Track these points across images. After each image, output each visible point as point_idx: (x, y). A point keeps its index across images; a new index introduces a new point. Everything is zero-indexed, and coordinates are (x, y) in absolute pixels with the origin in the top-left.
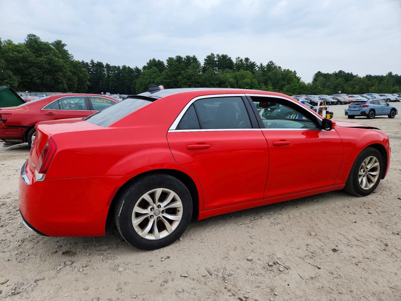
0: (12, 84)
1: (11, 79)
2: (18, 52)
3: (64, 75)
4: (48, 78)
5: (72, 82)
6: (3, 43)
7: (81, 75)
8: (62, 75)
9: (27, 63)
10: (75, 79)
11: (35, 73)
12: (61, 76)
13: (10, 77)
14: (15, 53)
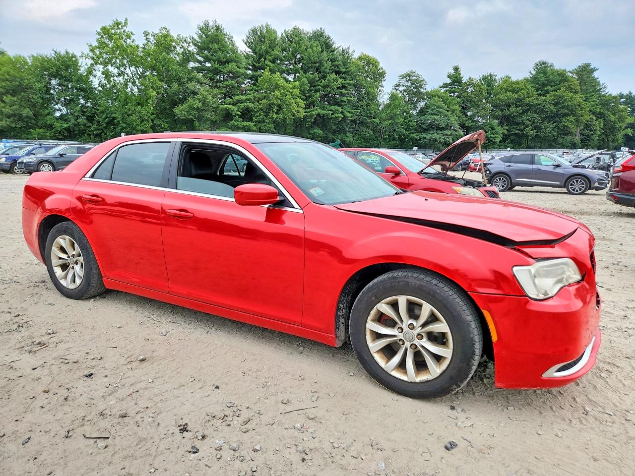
0: (493, 138)
1: (494, 131)
2: (514, 91)
3: (577, 121)
4: (549, 128)
5: (591, 131)
6: (498, 81)
7: (613, 118)
8: (573, 120)
9: (522, 107)
10: (598, 125)
11: (530, 121)
12: (571, 122)
13: (493, 129)
14: (508, 94)
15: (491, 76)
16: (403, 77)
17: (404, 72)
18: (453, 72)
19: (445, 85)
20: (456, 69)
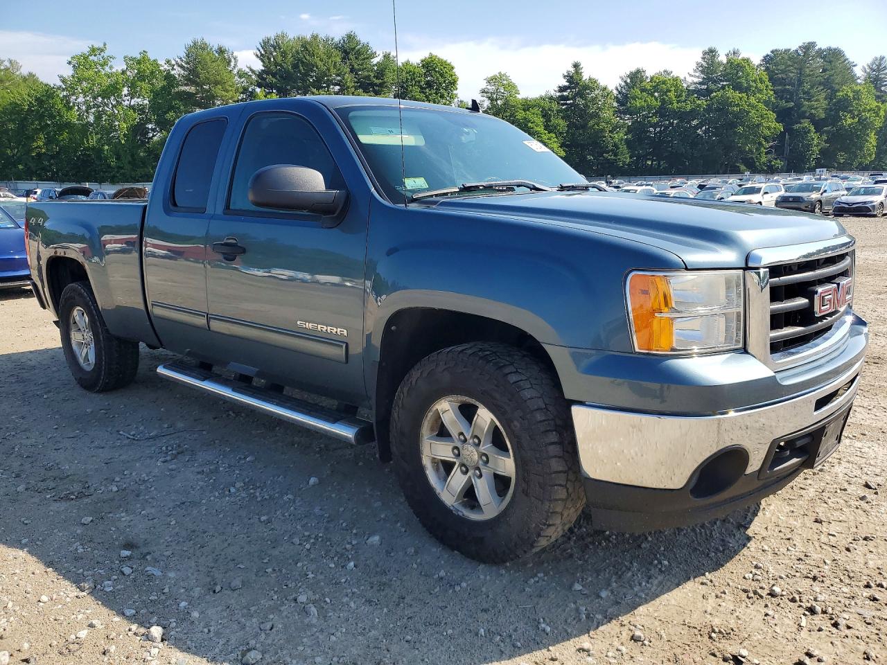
15: (638, 71)
16: (491, 81)
17: (491, 75)
18: (572, 70)
19: (562, 89)
20: (576, 66)
